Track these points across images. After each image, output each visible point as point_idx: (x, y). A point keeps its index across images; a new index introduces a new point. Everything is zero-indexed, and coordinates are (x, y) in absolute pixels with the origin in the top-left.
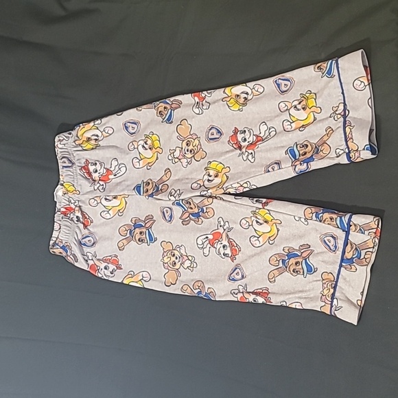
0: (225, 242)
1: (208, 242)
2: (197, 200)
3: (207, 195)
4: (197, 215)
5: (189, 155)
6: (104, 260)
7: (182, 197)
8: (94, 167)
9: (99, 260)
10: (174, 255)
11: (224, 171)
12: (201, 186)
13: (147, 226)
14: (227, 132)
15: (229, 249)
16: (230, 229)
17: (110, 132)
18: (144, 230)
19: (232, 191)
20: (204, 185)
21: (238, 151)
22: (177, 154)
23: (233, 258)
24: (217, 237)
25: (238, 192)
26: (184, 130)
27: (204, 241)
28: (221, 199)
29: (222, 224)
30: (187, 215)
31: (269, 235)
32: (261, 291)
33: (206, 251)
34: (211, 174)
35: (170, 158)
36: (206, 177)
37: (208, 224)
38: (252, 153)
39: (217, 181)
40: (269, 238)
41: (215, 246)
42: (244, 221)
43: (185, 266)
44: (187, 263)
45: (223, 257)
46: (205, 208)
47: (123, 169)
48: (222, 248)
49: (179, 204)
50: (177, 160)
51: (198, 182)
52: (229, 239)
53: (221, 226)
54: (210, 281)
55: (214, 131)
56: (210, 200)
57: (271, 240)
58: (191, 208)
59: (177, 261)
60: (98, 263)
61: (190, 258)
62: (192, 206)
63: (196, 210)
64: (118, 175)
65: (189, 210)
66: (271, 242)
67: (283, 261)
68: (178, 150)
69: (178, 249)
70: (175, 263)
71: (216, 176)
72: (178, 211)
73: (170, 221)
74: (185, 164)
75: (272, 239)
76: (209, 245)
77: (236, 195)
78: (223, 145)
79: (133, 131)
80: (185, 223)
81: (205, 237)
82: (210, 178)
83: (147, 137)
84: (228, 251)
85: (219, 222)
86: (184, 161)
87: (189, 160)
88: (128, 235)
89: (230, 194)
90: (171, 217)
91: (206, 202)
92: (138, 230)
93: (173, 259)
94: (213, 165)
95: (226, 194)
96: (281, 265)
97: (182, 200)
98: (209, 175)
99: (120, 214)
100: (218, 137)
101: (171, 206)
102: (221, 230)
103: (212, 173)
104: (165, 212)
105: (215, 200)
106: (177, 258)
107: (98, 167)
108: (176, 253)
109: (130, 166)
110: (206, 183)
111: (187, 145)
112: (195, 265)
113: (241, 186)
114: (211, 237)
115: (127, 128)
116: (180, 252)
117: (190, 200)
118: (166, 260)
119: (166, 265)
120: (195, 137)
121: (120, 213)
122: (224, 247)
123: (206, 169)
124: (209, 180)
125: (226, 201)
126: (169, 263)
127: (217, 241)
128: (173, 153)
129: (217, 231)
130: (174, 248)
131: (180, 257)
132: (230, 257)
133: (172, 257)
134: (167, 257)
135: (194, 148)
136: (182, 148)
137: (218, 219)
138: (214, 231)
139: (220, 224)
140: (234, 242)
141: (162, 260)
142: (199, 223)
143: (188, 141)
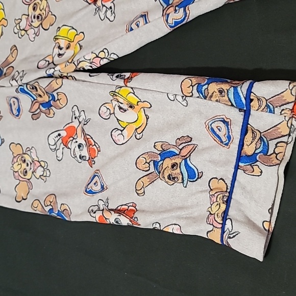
0: (81, 140)
1: (60, 141)
2: (44, 83)
4: (48, 105)
5: (36, 23)
7: (25, 81)
10: (24, 161)
11: (78, 38)
12: (49, 64)
15: (85, 149)
16: (87, 122)
20: (53, 62)
21: (93, 7)
22: (23, 24)
23: (91, 161)
24: (71, 133)
25: (94, 67)
27: (57, 139)
28: (74, 78)
29: (77, 114)
30: (37, 106)
31: (135, 126)
32: (126, 207)
33: (59, 153)
34: (61, 46)
35: (16, 31)
36: (57, 51)
37: (61, 117)
38: (111, 8)
39: (69, 54)
40: (136, 129)
41: (69, 145)
42: (103, 109)
43: (38, 175)
44: (40, 171)
45: (80, 160)
48: (77, 149)
49: (23, 91)
50: (23, 32)
51: (47, 59)
52: (85, 135)
53: (75, 118)
54: (65, 195)
57: (139, 134)
58: (40, 96)
59: (28, 168)
61: (43, 164)
63: (46, 99)
66: (138, 136)
67: (156, 164)
68: (24, 18)
69: (29, 153)
70: (26, 172)
71: (68, 48)
72: (26, 101)
73: (17, 116)
74: (32, 36)
75: (139, 131)
76: (62, 146)
80: (35, 117)
84: (85, 152)
85: (74, 113)
86: (31, 32)
87: (36, 30)
90: (19, 110)
91: (55, 84)
93: (24, 165)
94: (64, 31)
96: (152, 169)
98: (60, 48)
102: (75, 124)
103: (63, 43)
104: (12, 104)
106: (28, 165)
108: (27, 157)
110: (56, 59)
111: (34, 9)
112: (48, 173)
113: (97, 57)
114: (64, 134)
116: (31, 157)
117: (36, 85)
118: (16, 168)
119: (16, 174)
122: (79, 146)
123: (56, 39)
124: (59, 55)
125: (79, 80)
126: (19, 171)
127: (72, 139)
128: (19, 23)
129: (70, 125)
130: (24, 152)
131: (31, 164)
132: (88, 161)
133: (23, 164)
134: (17, 164)
135: (41, 13)
136: (28, 15)
137: (73, 108)
138: (68, 126)
139: (75, 115)
140: (91, 140)
141: (12, 168)
142: (51, 116)
143: (35, 4)
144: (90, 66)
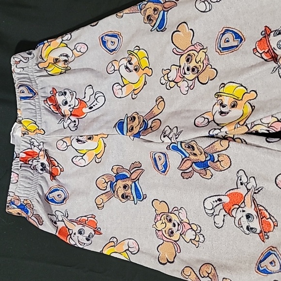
0: (251, 210)
1: (221, 206)
2: (204, 144)
3: (220, 135)
4: (204, 165)
5: (190, 76)
6: (78, 221)
7: (180, 139)
8: (63, 97)
9: (71, 221)
10: (170, 221)
11: (247, 97)
12: (209, 122)
13: (133, 176)
14: (253, 35)
15: (256, 221)
16: (258, 191)
17: (83, 50)
18: (129, 183)
19: (262, 129)
20: (214, 120)
21: (273, 64)
22: (173, 75)
23: (264, 235)
24: (237, 201)
25: (272, 131)
26: (183, 39)
27: (215, 204)
28: (243, 141)
30: (188, 164)
33: (219, 220)
34: (225, 103)
35: (163, 81)
36: (218, 108)
39: (235, 113)
41: (234, 213)
43: (188, 238)
45: (247, 232)
46: (215, 155)
47: (101, 100)
48: (244, 219)
49: (176, 149)
50: (172, 84)
51: (205, 116)
52: (257, 206)
53: (242, 184)
54: (225, 267)
55: (229, 36)
56: (225, 143)
58: (195, 155)
59: (175, 229)
60: (69, 225)
61: (194, 227)
62: (196, 151)
63: (202, 158)
64: (94, 108)
65: (192, 157)
68: (174, 69)
69: (176, 213)
70: (172, 232)
71: (233, 106)
72: (175, 158)
73: (164, 172)
74: (184, 89)
76: (223, 212)
77: (268, 136)
78: (245, 55)
79: (113, 47)
80: (186, 176)
81: (216, 198)
82: (224, 110)
83: (131, 53)
84: (255, 224)
85: (240, 177)
86: (183, 85)
87: (190, 83)
88: (109, 189)
89: (257, 133)
90: (165, 166)
91: (218, 146)
92: (120, 183)
93: (170, 225)
94: (229, 88)
95: (251, 133)
97: (181, 142)
98: (222, 105)
99: (97, 161)
100: (236, 44)
101: (165, 150)
102: (242, 190)
103: (227, 101)
104: (157, 159)
105: (232, 144)
106: (174, 225)
107: (68, 97)
109: (109, 95)
110: (218, 117)
111: (188, 60)
112: (202, 239)
113: (279, 121)
114: (226, 199)
115: (104, 43)
116: (179, 217)
117: (192, 143)
118: (160, 226)
119: (160, 233)
120: (199, 48)
121: (98, 159)
122: (248, 216)
123: (218, 95)
124: (221, 113)
125: (251, 145)
126: (163, 230)
127: (237, 206)
128: (168, 74)
129: (236, 191)
130: (170, 211)
131: (179, 225)
132: (259, 234)
133: (167, 223)
134: (161, 222)
135: (197, 65)
136: (180, 66)
137: (238, 172)
138: (231, 191)
139: (241, 180)
140: (265, 212)
141: (154, 226)
142: (207, 177)
143: (188, 55)
144: (266, 130)
